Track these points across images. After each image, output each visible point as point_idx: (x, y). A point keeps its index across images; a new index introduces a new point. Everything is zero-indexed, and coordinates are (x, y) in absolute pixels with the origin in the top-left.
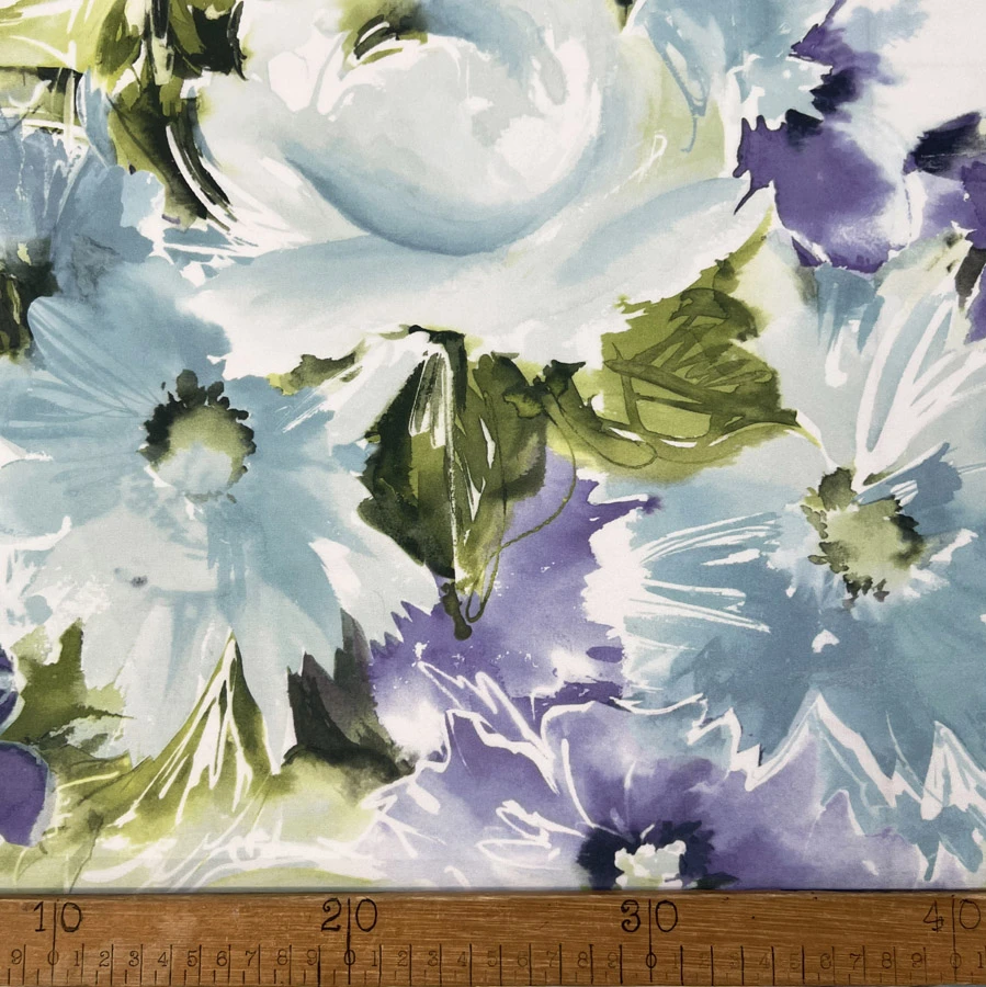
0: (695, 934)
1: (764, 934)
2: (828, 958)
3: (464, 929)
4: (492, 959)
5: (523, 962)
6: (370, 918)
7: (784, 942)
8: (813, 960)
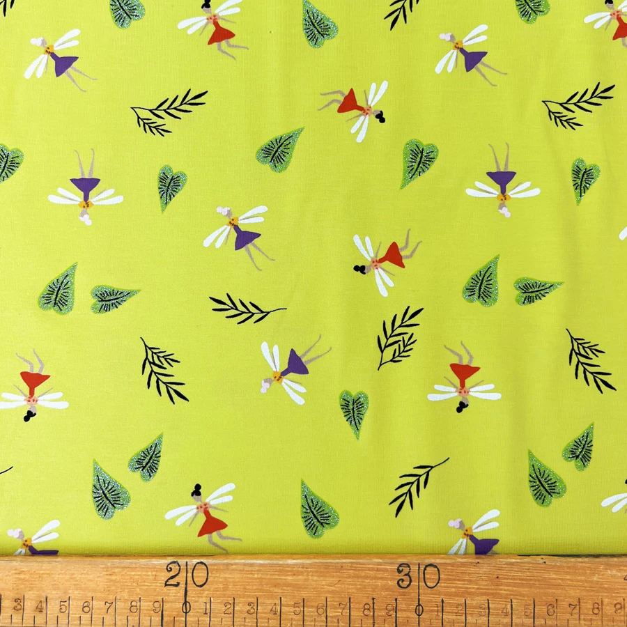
0: (453, 590)
1: (505, 590)
2: (553, 607)
3: (275, 586)
4: (297, 609)
5: (321, 611)
6: (203, 577)
7: (520, 596)
8: (541, 609)
